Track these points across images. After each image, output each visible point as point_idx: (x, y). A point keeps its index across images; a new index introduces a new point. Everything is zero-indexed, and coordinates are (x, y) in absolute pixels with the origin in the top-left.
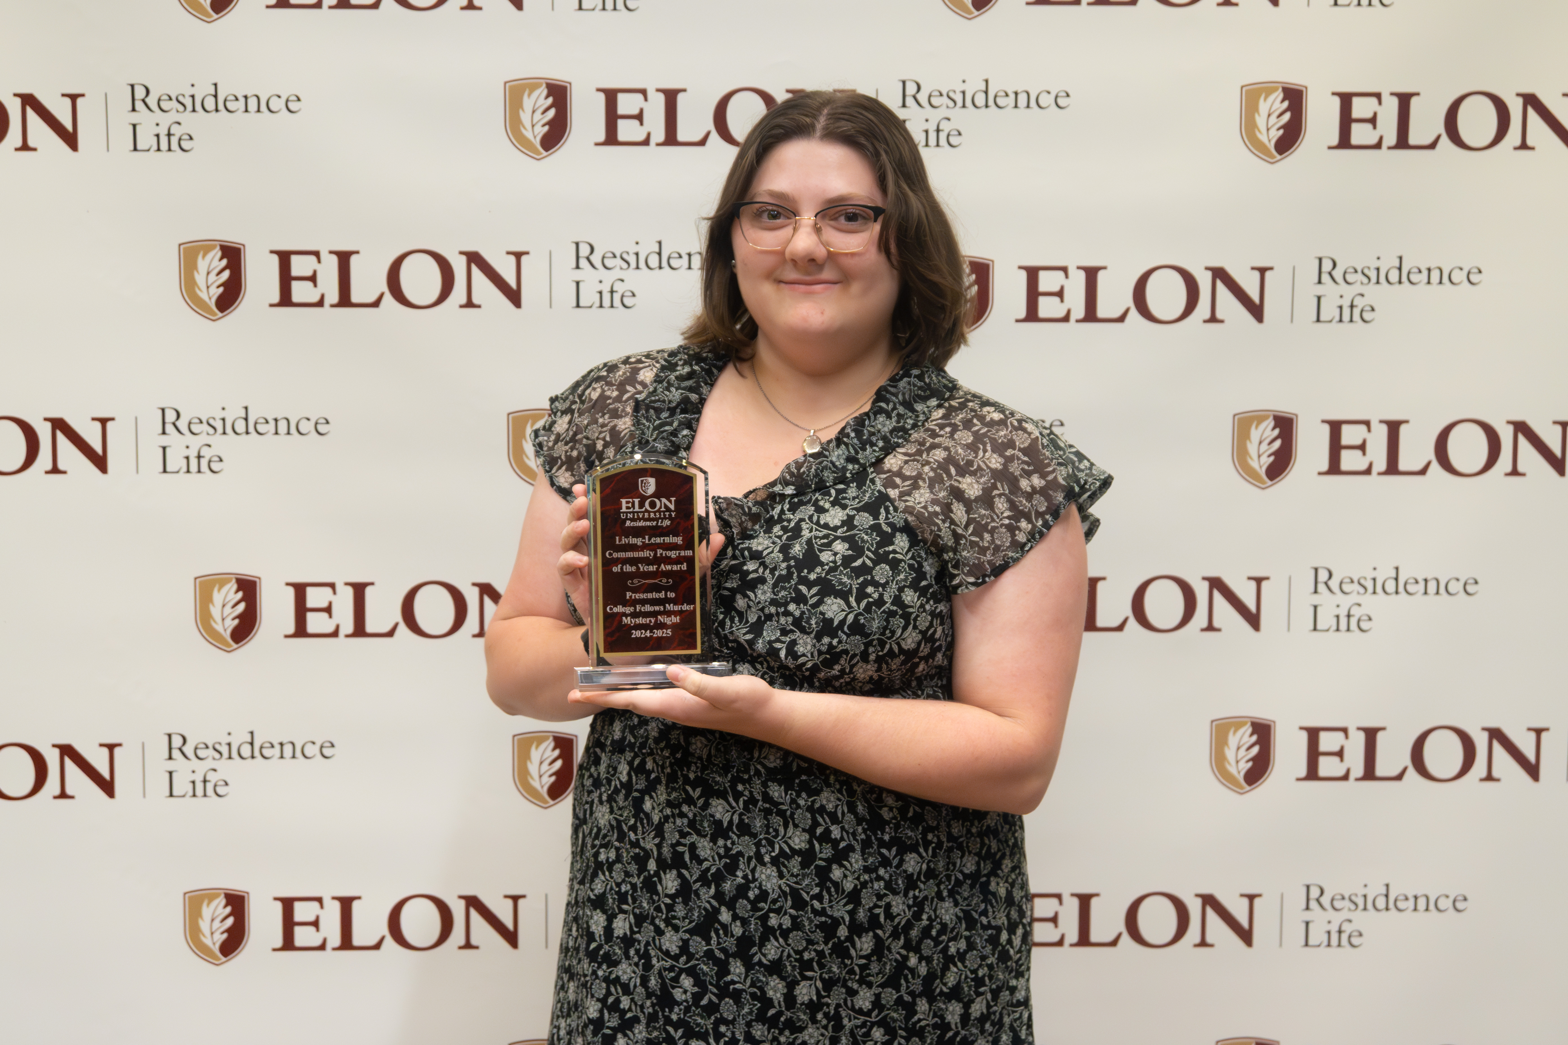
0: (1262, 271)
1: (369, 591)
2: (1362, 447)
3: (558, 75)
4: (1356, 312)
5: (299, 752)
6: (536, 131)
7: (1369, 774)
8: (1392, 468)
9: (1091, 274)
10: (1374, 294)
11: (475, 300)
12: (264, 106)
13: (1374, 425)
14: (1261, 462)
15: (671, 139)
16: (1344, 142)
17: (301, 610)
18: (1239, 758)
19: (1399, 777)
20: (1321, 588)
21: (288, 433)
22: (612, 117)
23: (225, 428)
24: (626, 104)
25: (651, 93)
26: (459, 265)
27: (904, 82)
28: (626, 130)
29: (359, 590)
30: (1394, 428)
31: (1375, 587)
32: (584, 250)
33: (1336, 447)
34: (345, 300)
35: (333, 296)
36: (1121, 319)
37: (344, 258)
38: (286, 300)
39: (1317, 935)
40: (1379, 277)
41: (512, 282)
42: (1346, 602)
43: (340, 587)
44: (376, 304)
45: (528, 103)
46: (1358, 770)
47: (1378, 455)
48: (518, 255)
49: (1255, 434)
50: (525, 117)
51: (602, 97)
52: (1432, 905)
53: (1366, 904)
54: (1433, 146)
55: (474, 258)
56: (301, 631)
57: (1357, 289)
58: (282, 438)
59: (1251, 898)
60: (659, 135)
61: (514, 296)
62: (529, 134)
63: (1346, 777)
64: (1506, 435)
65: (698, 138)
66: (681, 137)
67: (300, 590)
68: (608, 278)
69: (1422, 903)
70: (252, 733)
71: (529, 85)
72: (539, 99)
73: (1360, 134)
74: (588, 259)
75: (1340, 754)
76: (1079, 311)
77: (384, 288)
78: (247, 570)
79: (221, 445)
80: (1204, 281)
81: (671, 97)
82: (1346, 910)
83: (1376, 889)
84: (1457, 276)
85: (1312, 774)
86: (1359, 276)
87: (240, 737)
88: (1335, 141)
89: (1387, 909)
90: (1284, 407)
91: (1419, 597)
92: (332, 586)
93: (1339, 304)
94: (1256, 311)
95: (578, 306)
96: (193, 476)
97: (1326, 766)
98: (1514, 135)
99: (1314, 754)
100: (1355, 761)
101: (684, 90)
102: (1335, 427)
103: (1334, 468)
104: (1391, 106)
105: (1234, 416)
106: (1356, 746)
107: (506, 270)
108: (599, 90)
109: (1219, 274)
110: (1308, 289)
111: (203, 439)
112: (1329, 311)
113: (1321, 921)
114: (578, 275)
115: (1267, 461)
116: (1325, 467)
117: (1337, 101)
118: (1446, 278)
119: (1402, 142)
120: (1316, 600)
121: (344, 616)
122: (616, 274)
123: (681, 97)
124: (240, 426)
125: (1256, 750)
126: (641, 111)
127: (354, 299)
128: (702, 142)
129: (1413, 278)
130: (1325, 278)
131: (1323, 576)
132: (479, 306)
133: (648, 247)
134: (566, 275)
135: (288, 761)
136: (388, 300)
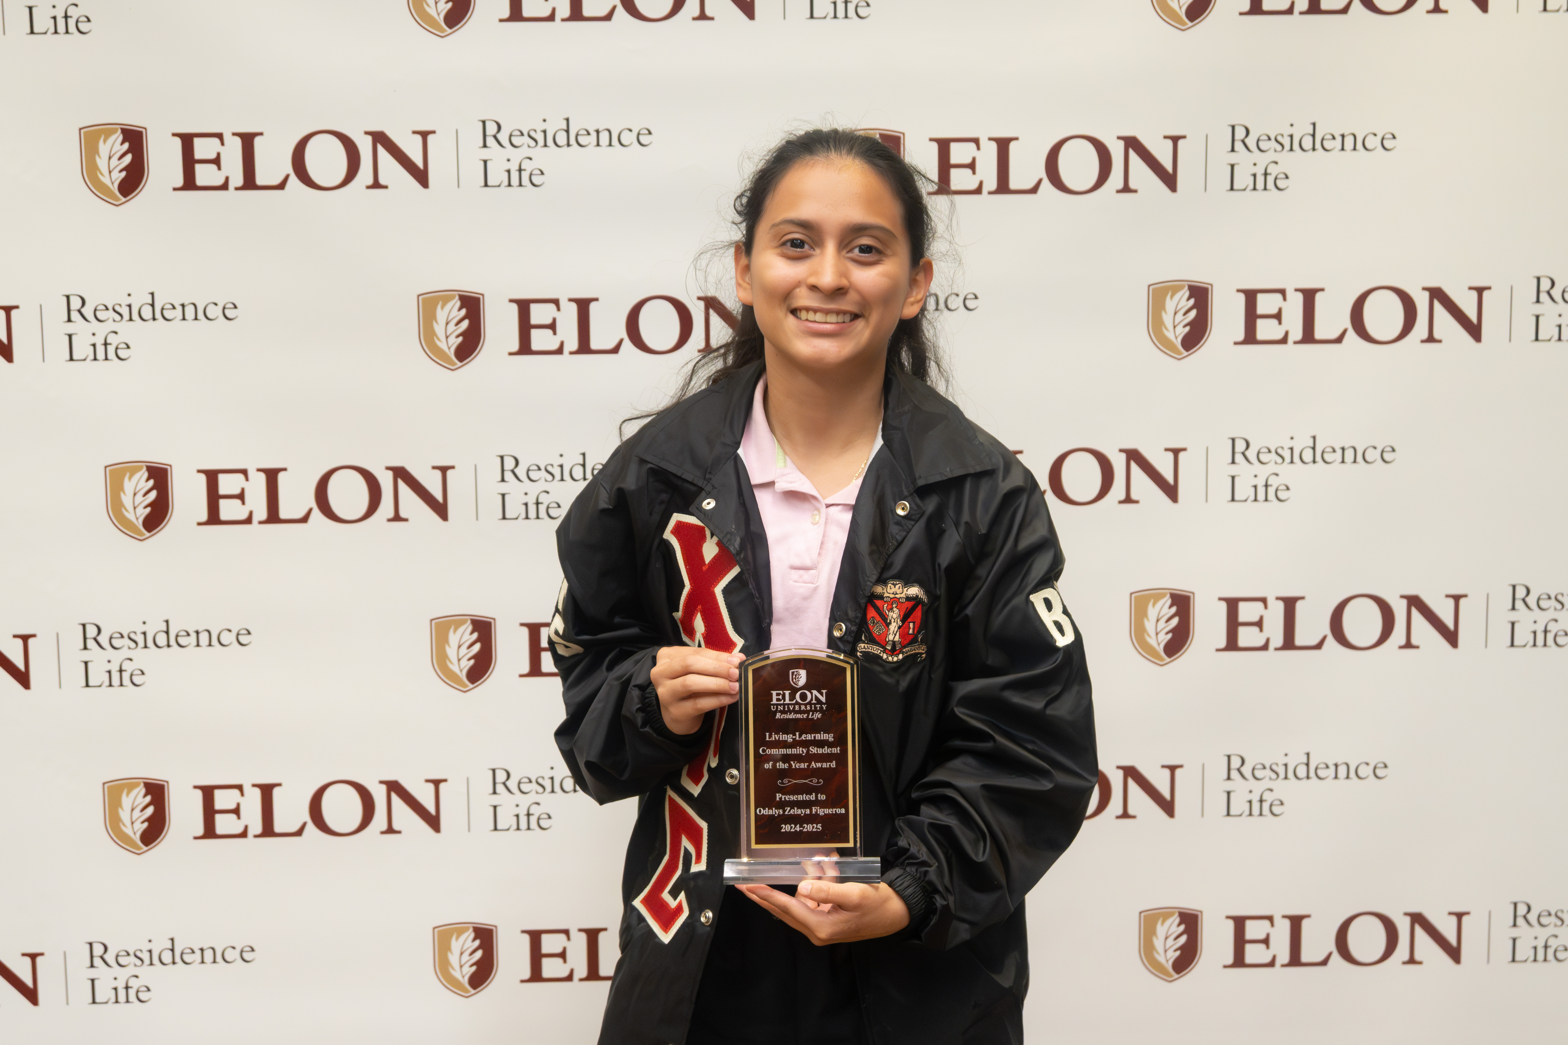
0: (1175, 140)
1: (281, 476)
2: (1278, 316)
4: (1270, 180)
5: (215, 640)
6: (440, 8)
7: (1289, 643)
8: (1308, 337)
9: (1003, 145)
10: (1288, 162)
11: (382, 181)
13: (1290, 293)
14: (1177, 332)
15: (576, 14)
16: (1256, 8)
17: (214, 497)
18: (1159, 630)
19: (1319, 646)
20: (1239, 458)
21: (196, 319)
23: (131, 314)
26: (365, 146)
29: (272, 476)
30: (1309, 296)
31: (1293, 457)
32: (491, 128)
33: (1251, 317)
34: (250, 183)
35: (237, 179)
36: (1034, 190)
37: (248, 140)
38: (189, 183)
39: (1239, 805)
40: (1293, 144)
41: (419, 162)
42: (1263, 472)
43: (252, 473)
44: (281, 186)
46: (1278, 639)
47: (1294, 324)
48: (424, 135)
49: (1170, 304)
52: (1353, 773)
53: (1287, 773)
54: (1345, 10)
55: (380, 138)
56: (214, 518)
57: (1270, 156)
58: (190, 323)
59: (1173, 769)
60: (564, 10)
61: (421, 176)
62: (432, 11)
63: (1265, 647)
64: (1422, 301)
65: (604, 12)
66: (586, 12)
67: (212, 477)
68: (516, 156)
69: (1342, 771)
70: (167, 622)
74: (495, 137)
75: (1259, 624)
76: (991, 183)
77: (289, 170)
78: (158, 458)
79: (128, 331)
80: (1117, 150)
82: (1267, 779)
83: (1296, 759)
84: (1371, 142)
85: (1232, 644)
86: (1273, 144)
87: (155, 626)
88: (1246, 7)
89: (1308, 777)
90: (1199, 277)
91: (1337, 465)
92: (244, 472)
93: (1253, 172)
94: (1170, 180)
95: (486, 185)
96: (101, 364)
97: (1245, 636)
99: (1233, 624)
100: (1275, 631)
102: (1251, 296)
103: (1250, 338)
105: (1149, 286)
106: (1275, 616)
107: (413, 150)
109: (1132, 143)
110: (1221, 157)
111: (110, 326)
112: (1243, 179)
113: (1242, 791)
114: (485, 154)
115: (1182, 331)
116: (1241, 336)
118: (1360, 144)
119: (1314, 7)
120: (1233, 470)
121: (258, 503)
122: (524, 151)
124: (147, 313)
125: (1175, 621)
127: (259, 181)
128: (608, 17)
129: (1327, 144)
130: (1239, 146)
131: (1240, 446)
132: (386, 187)
133: (555, 125)
134: (473, 154)
135: (204, 649)
136: (294, 182)
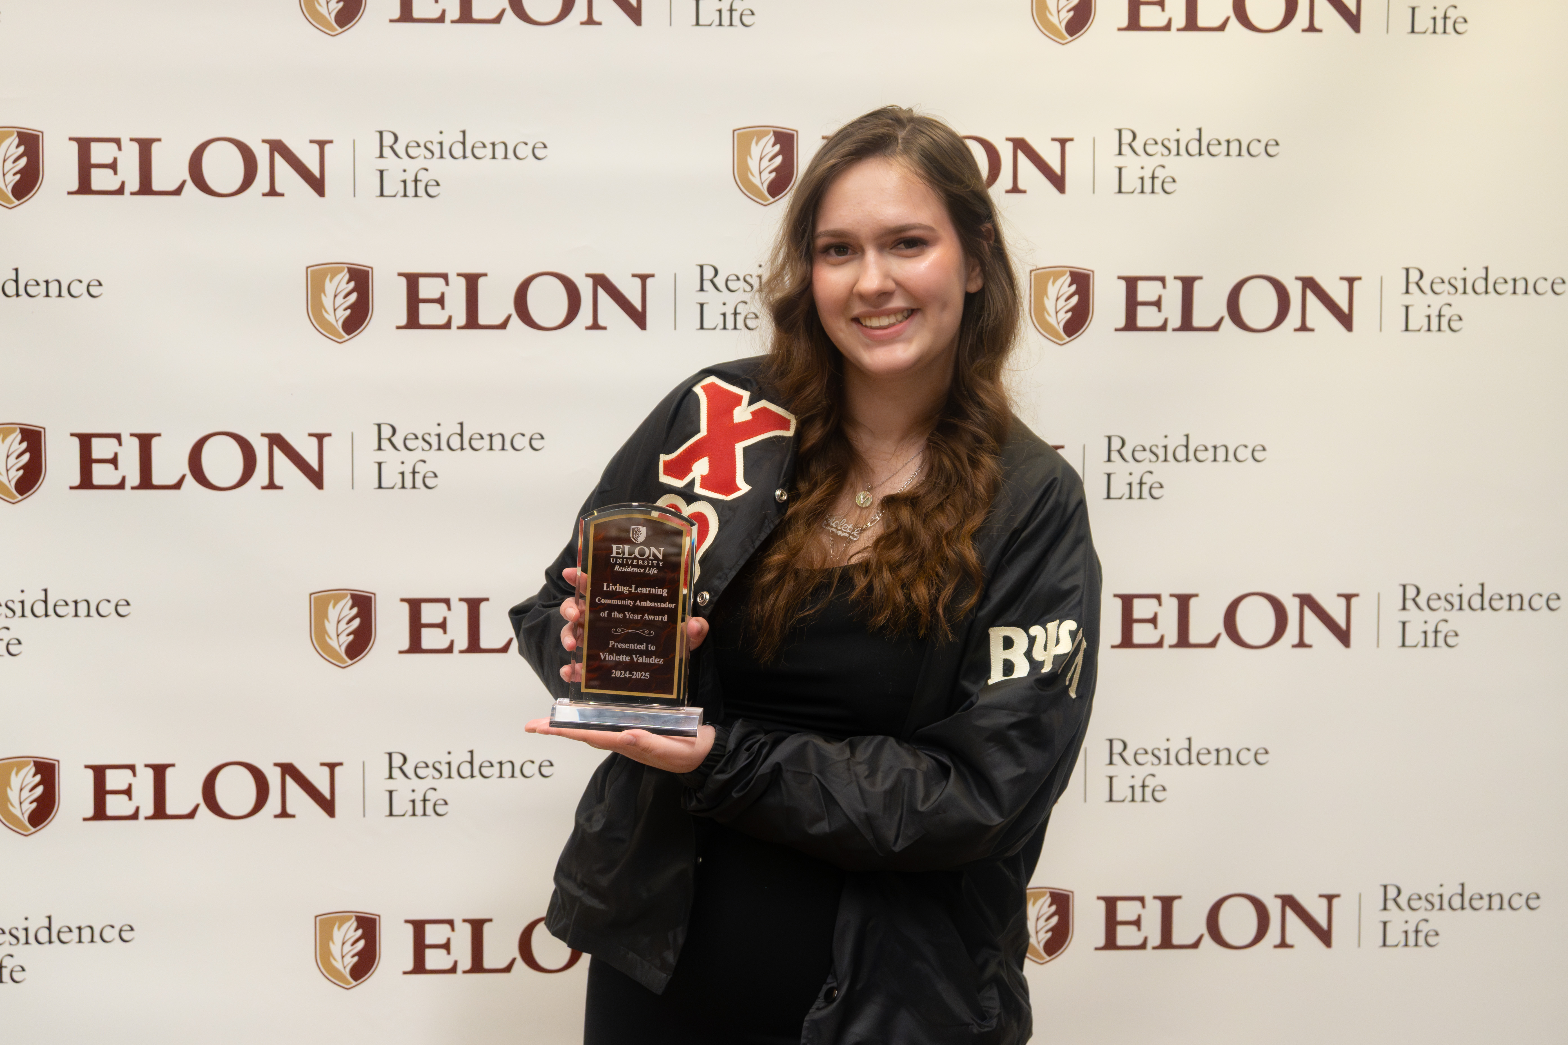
1: (169, 772)
2: (1154, 621)
3: (360, 259)
4: (1145, 489)
5: (97, 936)
6: (338, 315)
7: (1166, 942)
8: (1183, 641)
10: (1163, 472)
11: (277, 482)
12: (66, 291)
13: (1165, 598)
15: (472, 322)
16: (1131, 325)
17: (100, 793)
18: (1039, 927)
19: (1196, 945)
20: (1117, 759)
21: (89, 615)
22: (414, 301)
23: (24, 611)
24: (428, 288)
25: (452, 278)
26: (261, 447)
27: (702, 267)
28: (428, 314)
29: (160, 771)
30: (1184, 601)
31: (1169, 758)
32: (386, 432)
33: (1128, 621)
34: (146, 482)
35: (134, 478)
37: (145, 441)
38: (86, 482)
40: (1167, 455)
41: (314, 464)
42: (1140, 773)
43: (140, 769)
44: (178, 486)
45: (330, 287)
46: (1155, 939)
47: (1169, 628)
48: (320, 437)
50: (327, 301)
51: (403, 281)
54: (1216, 328)
55: (276, 440)
56: (100, 813)
57: (1145, 466)
58: (82, 619)
60: (460, 318)
61: (316, 477)
62: (330, 318)
63: (1143, 946)
64: (1292, 607)
65: (499, 321)
66: (482, 321)
67: (99, 772)
68: (411, 459)
70: (49, 917)
71: (331, 269)
72: (341, 283)
73: (1145, 316)
74: (390, 440)
75: (1137, 923)
77: (186, 470)
78: (46, 753)
79: (19, 627)
81: (472, 281)
84: (1242, 454)
85: (1110, 943)
86: (1148, 454)
87: (37, 922)
88: (1122, 323)
91: (1212, 766)
92: (132, 768)
93: (1129, 481)
95: (380, 487)
97: (1124, 935)
98: (1294, 317)
99: (1112, 923)
100: (1153, 930)
101: (485, 275)
102: (1127, 602)
103: (1127, 642)
104: (1175, 289)
106: (1153, 915)
107: (308, 451)
108: (400, 274)
110: (1098, 467)
112: (1119, 488)
114: (380, 456)
116: (1121, 640)
117: (1123, 284)
118: (1232, 455)
119: (1187, 325)
120: (1111, 771)
121: (144, 798)
122: (418, 455)
123: (481, 282)
124: (40, 609)
125: (1055, 920)
126: (443, 295)
127: (156, 481)
128: (503, 326)
129: (1200, 455)
130: (1115, 456)
131: (1118, 747)
132: (281, 488)
133: (449, 429)
134: (368, 456)
135: (86, 945)
136: (190, 482)
